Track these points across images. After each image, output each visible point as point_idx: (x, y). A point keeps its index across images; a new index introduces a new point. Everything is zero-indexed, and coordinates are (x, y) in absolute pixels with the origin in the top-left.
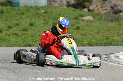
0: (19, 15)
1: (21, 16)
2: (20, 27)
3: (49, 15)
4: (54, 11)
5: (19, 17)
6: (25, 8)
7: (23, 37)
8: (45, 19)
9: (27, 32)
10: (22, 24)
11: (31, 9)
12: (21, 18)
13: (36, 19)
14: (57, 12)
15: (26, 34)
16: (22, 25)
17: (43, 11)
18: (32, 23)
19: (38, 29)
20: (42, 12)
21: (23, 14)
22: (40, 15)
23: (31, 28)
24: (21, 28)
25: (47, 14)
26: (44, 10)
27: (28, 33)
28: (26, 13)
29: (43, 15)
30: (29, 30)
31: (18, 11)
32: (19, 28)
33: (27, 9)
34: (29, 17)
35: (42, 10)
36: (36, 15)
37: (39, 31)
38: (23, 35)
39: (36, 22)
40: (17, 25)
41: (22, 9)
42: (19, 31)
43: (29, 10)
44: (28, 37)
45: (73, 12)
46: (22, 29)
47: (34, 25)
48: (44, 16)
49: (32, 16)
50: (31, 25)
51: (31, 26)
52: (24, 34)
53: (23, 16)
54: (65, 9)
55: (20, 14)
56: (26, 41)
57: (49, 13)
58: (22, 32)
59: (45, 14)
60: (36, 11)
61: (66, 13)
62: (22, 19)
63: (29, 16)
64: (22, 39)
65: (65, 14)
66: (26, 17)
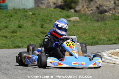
0: (7, 17)
1: (10, 18)
2: (9, 30)
3: (36, 16)
4: (41, 13)
5: (8, 20)
6: (13, 11)
7: (12, 39)
8: (32, 21)
9: (15, 34)
10: (10, 27)
11: (20, 11)
12: (10, 21)
13: (25, 21)
14: (44, 13)
15: (15, 36)
16: (11, 28)
17: (31, 13)
18: (20, 25)
19: (27, 31)
20: (30, 14)
21: (11, 16)
22: (28, 17)
23: (20, 30)
24: (10, 30)
25: (35, 15)
26: (32, 12)
27: (17, 35)
28: (14, 15)
29: (30, 17)
30: (17, 32)
31: (6, 13)
32: (8, 31)
33: (15, 11)
34: (18, 19)
35: (30, 12)
36: (25, 18)
37: (27, 32)
38: (12, 37)
39: (24, 24)
40: (6, 27)
41: (10, 12)
42: (8, 33)
43: (18, 12)
44: (17, 39)
45: (60, 13)
46: (11, 31)
47: (22, 27)
48: (32, 18)
49: (20, 18)
50: (20, 27)
51: (20, 29)
52: (13, 36)
53: (12, 19)
54: (52, 10)
55: (9, 17)
56: (15, 42)
57: (37, 15)
58: (11, 34)
59: (33, 16)
60: (24, 13)
62: (11, 22)
63: (17, 18)
64: (12, 41)
65: (52, 15)
66: (15, 19)
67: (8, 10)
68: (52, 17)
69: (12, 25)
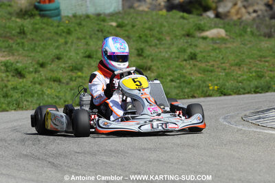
0: (61, 35)
1: (66, 38)
2: (65, 64)
3: (126, 30)
4: (137, 22)
5: (62, 41)
6: (73, 19)
7: (73, 84)
9: (80, 74)
10: (68, 57)
11: (87, 20)
12: (66, 43)
14: (145, 23)
15: (79, 77)
16: (70, 59)
17: (114, 24)
20: (112, 26)
21: (69, 32)
22: (108, 32)
23: (89, 64)
24: (67, 65)
25: (124, 28)
26: (116, 21)
27: (84, 75)
28: (76, 30)
29: (113, 32)
30: (84, 69)
31: (58, 26)
32: (63, 66)
33: (78, 21)
34: (85, 38)
35: (113, 21)
36: (100, 34)
38: (71, 79)
40: (59, 58)
41: (67, 22)
42: (63, 72)
43: (84, 23)
44: (83, 84)
45: (181, 20)
46: (69, 67)
47: (95, 56)
49: (91, 37)
50: (89, 57)
51: (89, 60)
52: (74, 79)
53: (71, 38)
54: (162, 16)
55: (64, 34)
57: (128, 27)
58: (70, 73)
59: (118, 29)
60: (98, 24)
61: (165, 24)
62: (69, 45)
63: (83, 36)
64: (71, 89)
65: (165, 26)
66: (78, 38)
67: (61, 19)
68: (164, 29)
69: (71, 54)
